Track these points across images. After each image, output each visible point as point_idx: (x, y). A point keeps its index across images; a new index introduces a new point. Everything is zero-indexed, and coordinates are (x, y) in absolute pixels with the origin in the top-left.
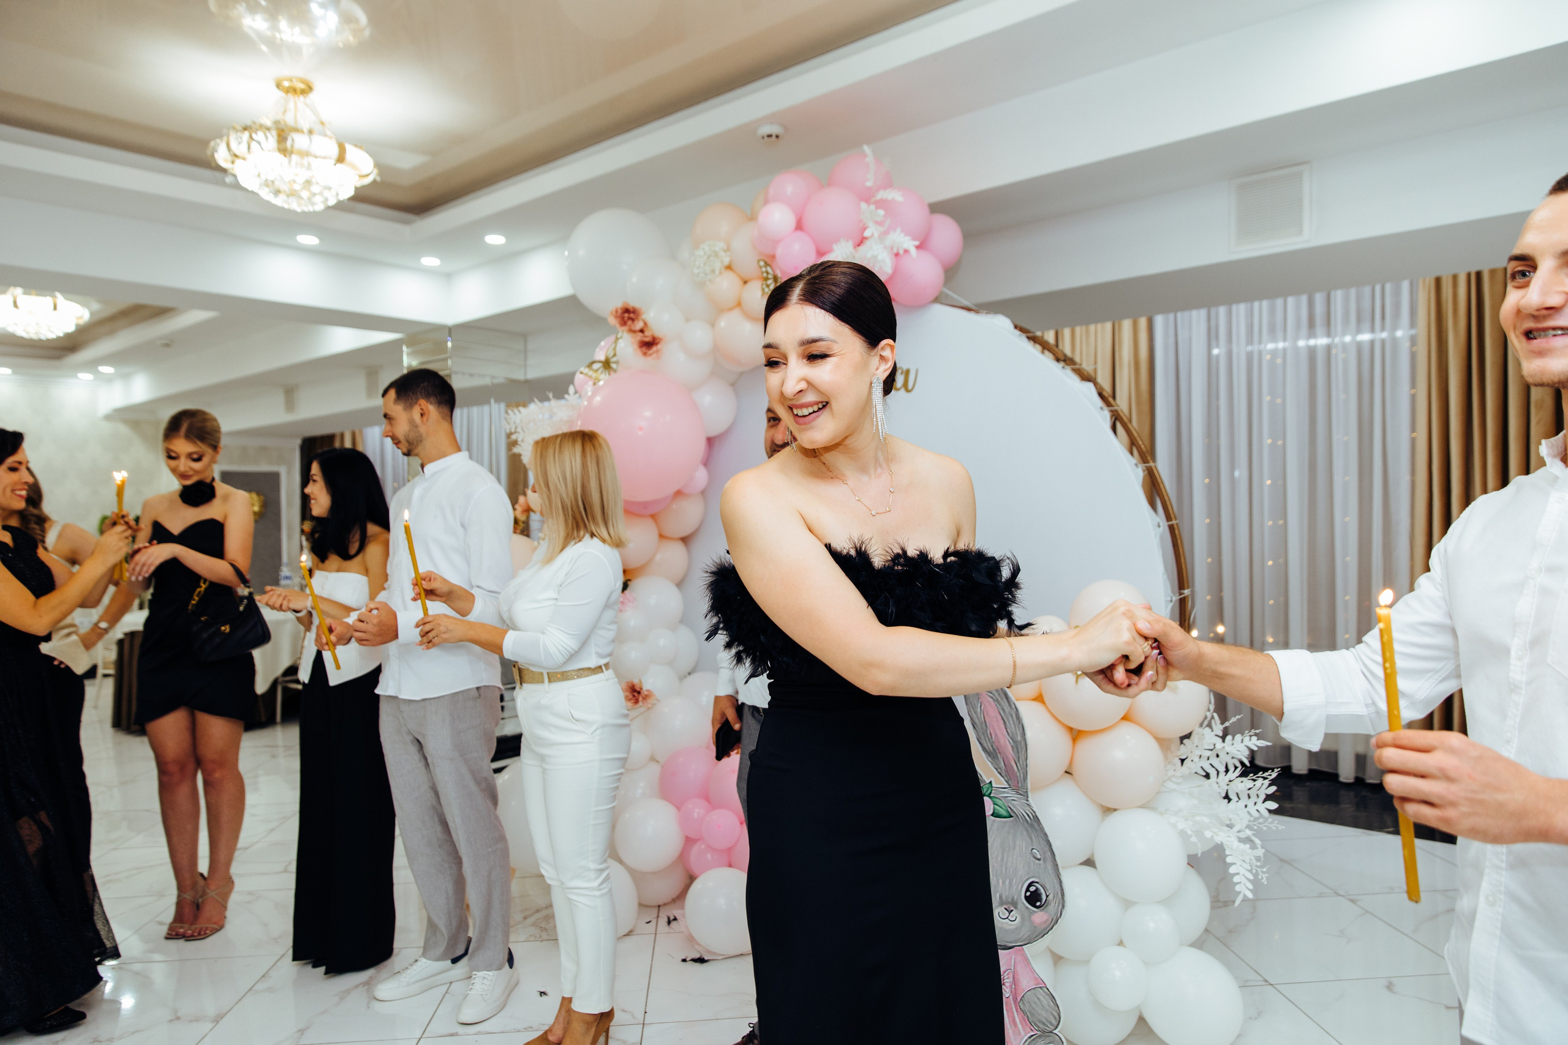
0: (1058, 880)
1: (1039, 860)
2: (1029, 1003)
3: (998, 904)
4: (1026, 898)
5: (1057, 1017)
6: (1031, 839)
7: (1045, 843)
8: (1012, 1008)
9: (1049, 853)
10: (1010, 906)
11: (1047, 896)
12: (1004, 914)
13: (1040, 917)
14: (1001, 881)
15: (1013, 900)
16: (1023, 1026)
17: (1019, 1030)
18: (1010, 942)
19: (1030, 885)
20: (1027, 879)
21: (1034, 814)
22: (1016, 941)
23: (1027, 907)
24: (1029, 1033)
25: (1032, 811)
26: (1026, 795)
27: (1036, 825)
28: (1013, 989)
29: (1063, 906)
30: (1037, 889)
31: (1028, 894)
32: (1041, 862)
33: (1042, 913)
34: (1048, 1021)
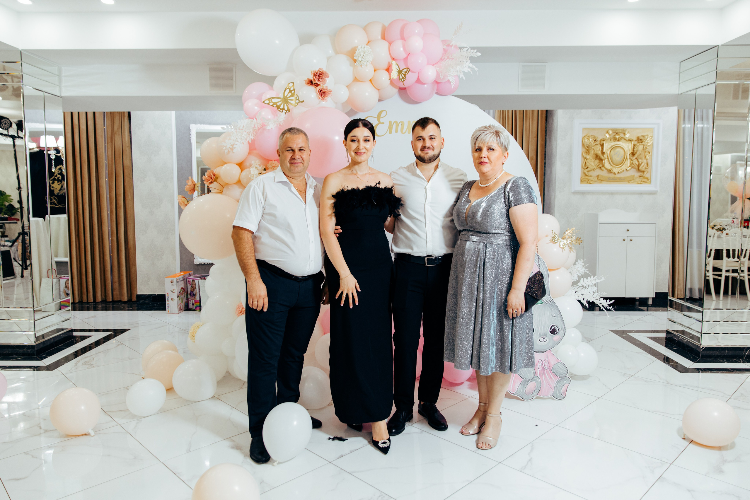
0: (563, 322)
1: (555, 317)
2: (555, 369)
3: (539, 337)
4: (550, 332)
5: (567, 371)
6: (552, 310)
7: (557, 310)
8: (549, 373)
9: (559, 314)
10: (544, 336)
11: (559, 329)
12: (541, 340)
13: (556, 337)
14: (539, 328)
15: (545, 334)
16: (554, 378)
17: (553, 380)
18: (545, 350)
19: (552, 327)
20: (550, 325)
21: (552, 300)
22: (547, 349)
23: (551, 335)
24: (557, 379)
25: (551, 300)
26: (549, 294)
27: (553, 304)
28: (548, 366)
29: (565, 331)
30: (554, 328)
31: (551, 330)
32: (556, 317)
33: (557, 336)
34: (563, 373)
